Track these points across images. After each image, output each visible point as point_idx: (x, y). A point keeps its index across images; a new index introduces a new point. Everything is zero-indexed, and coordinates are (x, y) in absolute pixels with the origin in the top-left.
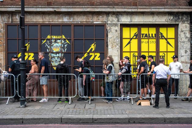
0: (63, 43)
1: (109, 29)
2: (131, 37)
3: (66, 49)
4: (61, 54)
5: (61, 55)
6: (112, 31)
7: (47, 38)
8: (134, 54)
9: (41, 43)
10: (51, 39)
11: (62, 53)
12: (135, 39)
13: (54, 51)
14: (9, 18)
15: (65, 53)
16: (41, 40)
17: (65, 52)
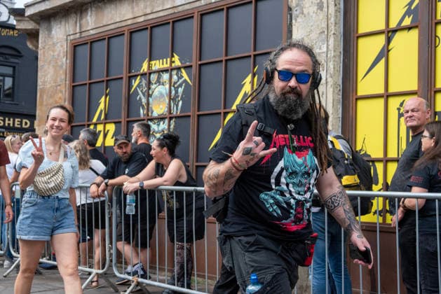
0: (175, 83)
1: (297, 6)
2: (393, 25)
3: (180, 103)
4: (169, 122)
5: (169, 125)
6: (305, 11)
7: (142, 71)
8: (401, 105)
9: (129, 90)
10: (150, 74)
11: (171, 118)
12: (409, 28)
13: (155, 114)
14: (76, 23)
15: (179, 117)
16: (130, 78)
17: (178, 113)
